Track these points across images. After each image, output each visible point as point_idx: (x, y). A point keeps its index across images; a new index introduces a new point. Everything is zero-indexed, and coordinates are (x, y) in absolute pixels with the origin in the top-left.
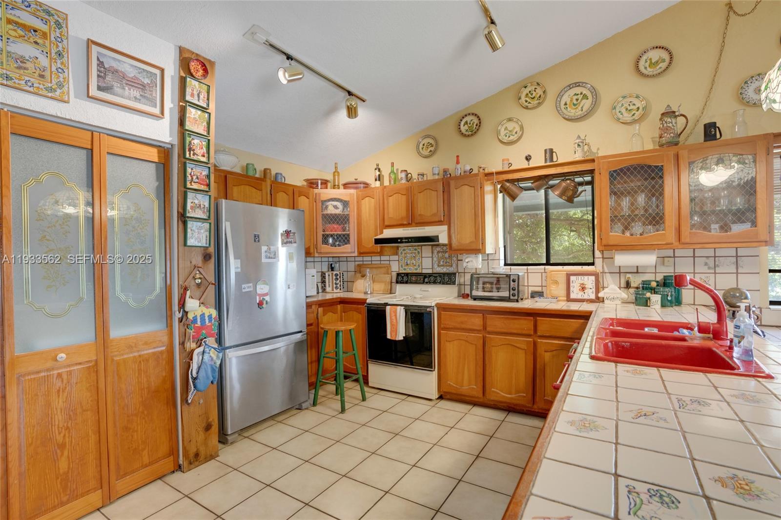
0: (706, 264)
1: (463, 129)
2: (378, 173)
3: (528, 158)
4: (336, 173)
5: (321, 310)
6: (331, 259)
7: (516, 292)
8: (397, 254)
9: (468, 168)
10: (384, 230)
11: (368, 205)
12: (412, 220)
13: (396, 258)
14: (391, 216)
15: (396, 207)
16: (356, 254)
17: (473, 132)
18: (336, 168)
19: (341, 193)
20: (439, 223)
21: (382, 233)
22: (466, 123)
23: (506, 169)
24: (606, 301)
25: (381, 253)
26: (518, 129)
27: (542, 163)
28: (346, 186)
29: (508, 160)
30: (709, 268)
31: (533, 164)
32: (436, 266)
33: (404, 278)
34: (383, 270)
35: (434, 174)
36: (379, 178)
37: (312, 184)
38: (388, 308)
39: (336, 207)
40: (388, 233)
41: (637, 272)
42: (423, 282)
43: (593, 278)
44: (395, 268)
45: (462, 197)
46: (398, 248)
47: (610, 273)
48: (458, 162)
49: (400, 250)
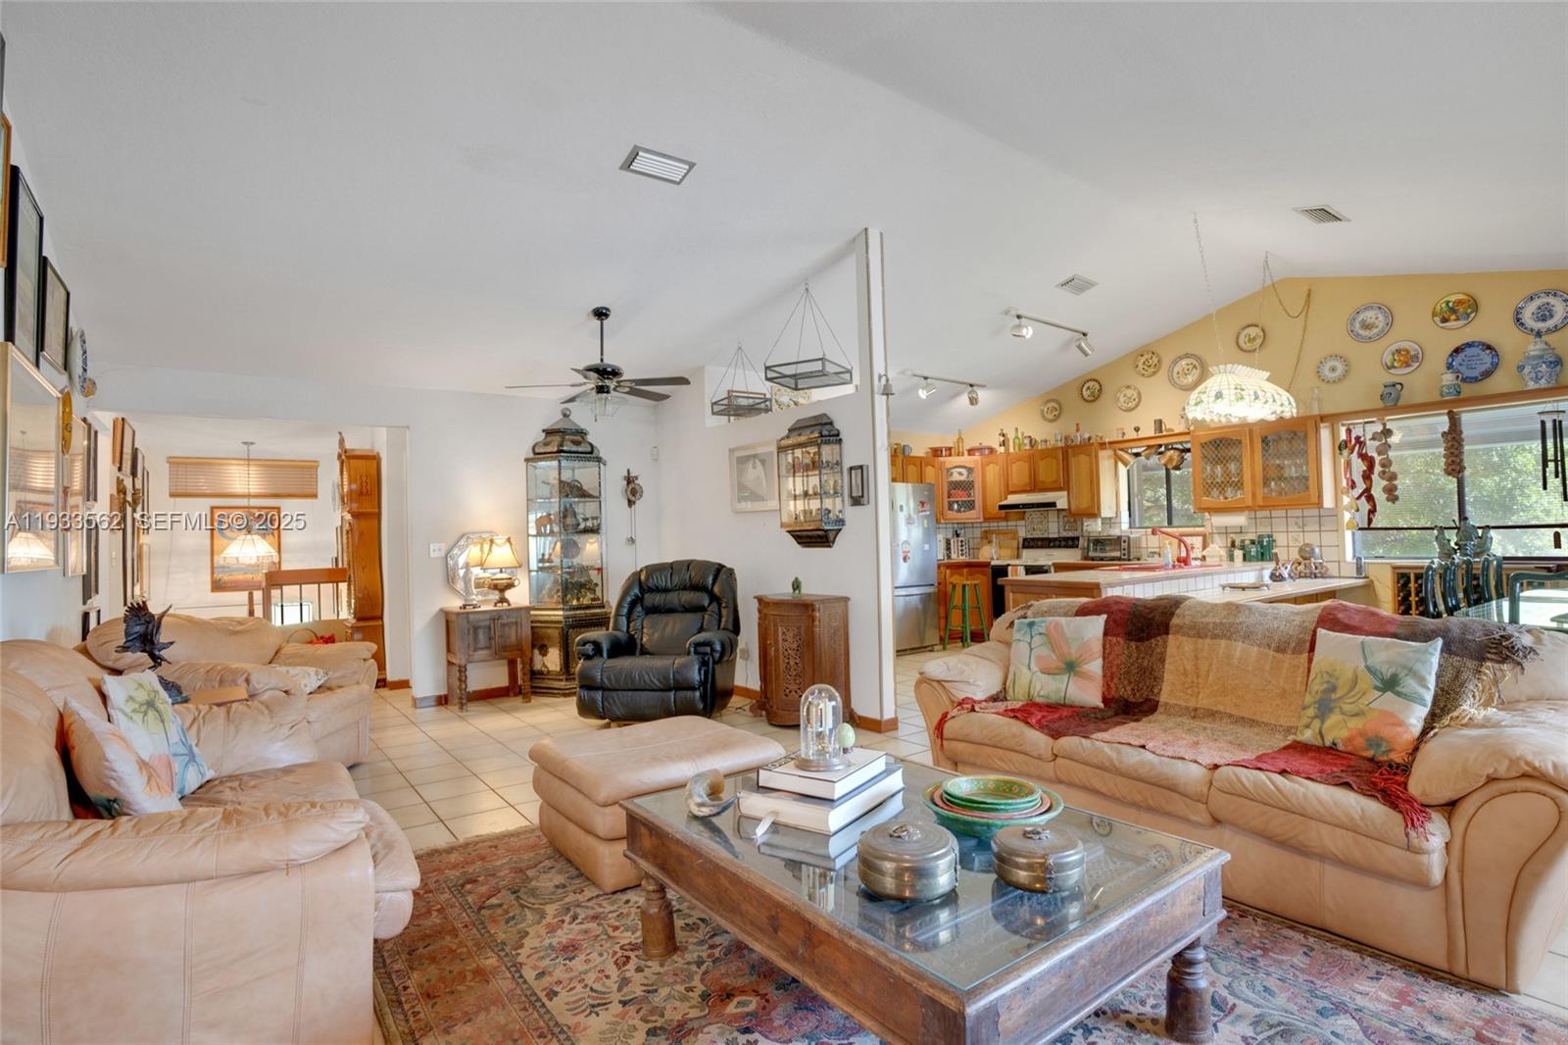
0: (1296, 523)
1: (1086, 393)
2: (1002, 438)
3: (1137, 429)
4: (960, 439)
5: (948, 571)
6: (956, 526)
7: (1126, 552)
8: (1023, 519)
9: (1087, 436)
10: (1009, 497)
11: (993, 473)
12: (1034, 486)
13: (1023, 522)
14: (1015, 481)
15: (1019, 473)
16: (981, 520)
17: (1096, 397)
18: (960, 434)
19: (966, 460)
20: (1060, 489)
21: (1006, 498)
22: (1088, 388)
23: (1120, 439)
24: (1207, 559)
25: (1006, 519)
26: (1135, 396)
27: (1152, 434)
28: (971, 452)
29: (1122, 429)
30: (1299, 527)
31: (1141, 434)
32: (1061, 531)
33: (1030, 543)
34: (1010, 536)
35: (1057, 441)
36: (1003, 444)
37: (936, 452)
38: (1010, 568)
39: (960, 474)
40: (1013, 499)
41: (1241, 532)
42: (1049, 547)
43: (1200, 538)
44: (1022, 534)
45: (1080, 463)
46: (1024, 512)
47: (1219, 533)
48: (1078, 430)
49: (1027, 515)
